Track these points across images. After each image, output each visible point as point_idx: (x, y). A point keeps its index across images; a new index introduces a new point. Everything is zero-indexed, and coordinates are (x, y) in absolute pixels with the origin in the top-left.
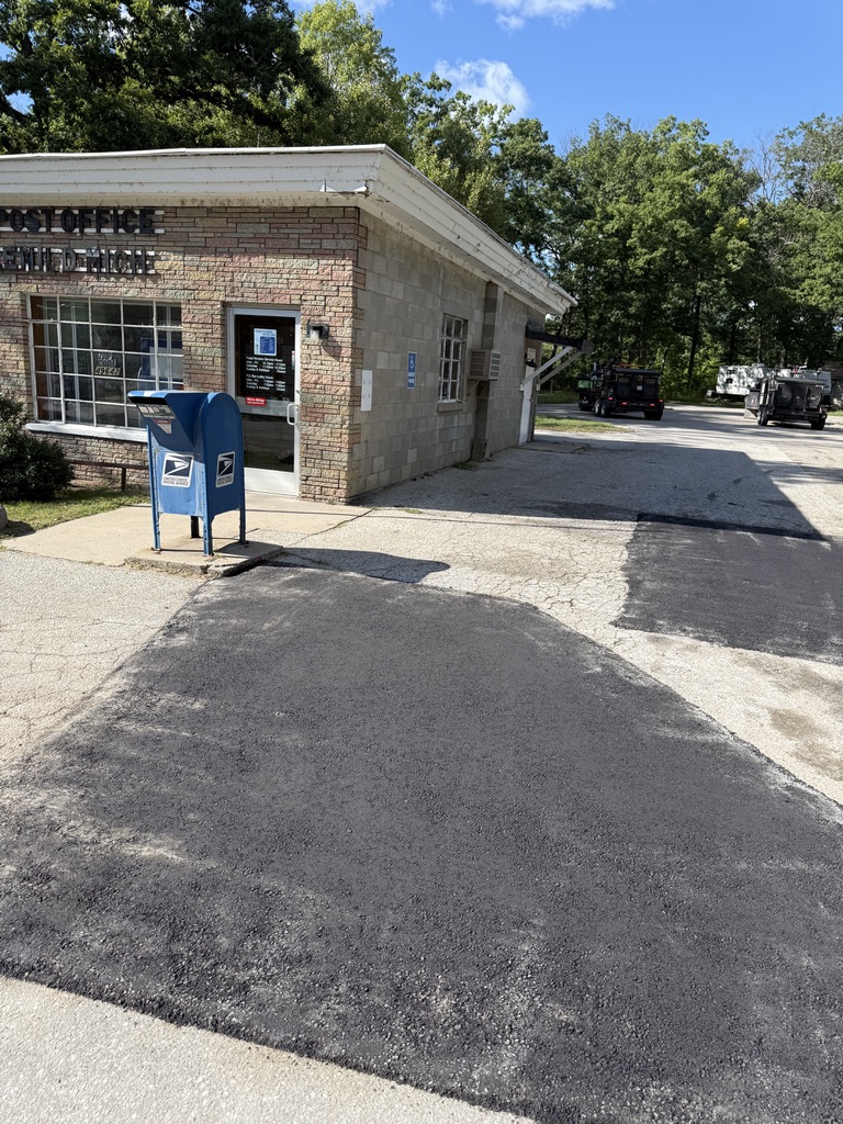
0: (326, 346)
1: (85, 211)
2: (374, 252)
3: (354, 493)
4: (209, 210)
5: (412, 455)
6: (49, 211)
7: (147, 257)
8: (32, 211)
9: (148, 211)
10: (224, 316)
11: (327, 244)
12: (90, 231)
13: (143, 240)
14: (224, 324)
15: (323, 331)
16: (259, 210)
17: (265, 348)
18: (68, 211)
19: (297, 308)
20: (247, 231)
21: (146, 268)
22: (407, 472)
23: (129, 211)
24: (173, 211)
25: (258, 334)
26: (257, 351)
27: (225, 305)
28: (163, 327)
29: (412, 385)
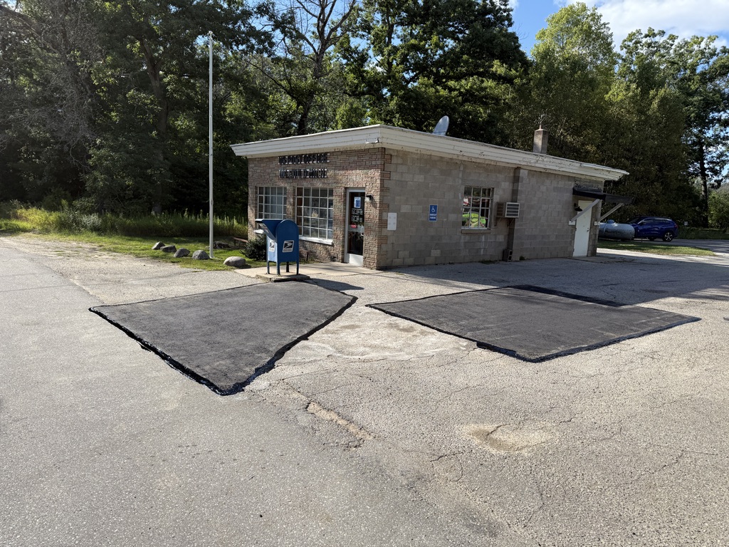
0: (372, 203)
1: (310, 155)
2: (397, 164)
3: (381, 265)
4: (342, 152)
5: (436, 253)
6: (301, 156)
7: (325, 171)
8: (297, 156)
9: (326, 154)
10: (345, 193)
11: (374, 163)
12: (311, 162)
13: (325, 165)
14: (345, 196)
15: (371, 197)
16: (355, 151)
17: (357, 205)
18: (306, 155)
19: (364, 188)
20: (352, 159)
21: (324, 175)
22: (430, 260)
23: (321, 154)
24: (332, 153)
25: (356, 199)
26: (355, 206)
27: (346, 188)
28: (331, 198)
29: (435, 220)
